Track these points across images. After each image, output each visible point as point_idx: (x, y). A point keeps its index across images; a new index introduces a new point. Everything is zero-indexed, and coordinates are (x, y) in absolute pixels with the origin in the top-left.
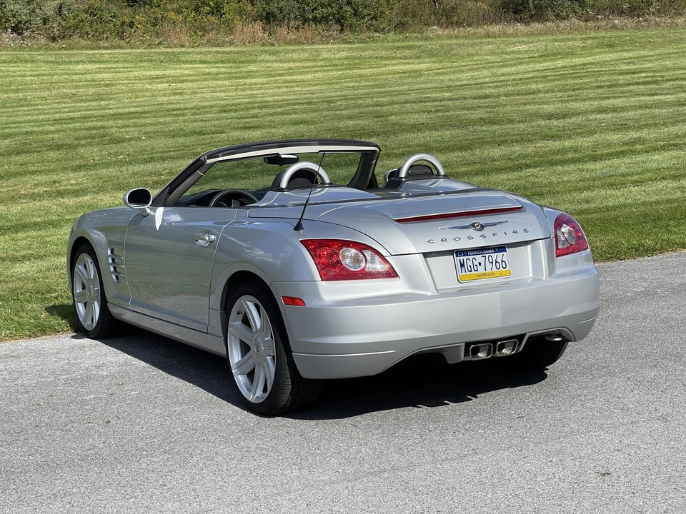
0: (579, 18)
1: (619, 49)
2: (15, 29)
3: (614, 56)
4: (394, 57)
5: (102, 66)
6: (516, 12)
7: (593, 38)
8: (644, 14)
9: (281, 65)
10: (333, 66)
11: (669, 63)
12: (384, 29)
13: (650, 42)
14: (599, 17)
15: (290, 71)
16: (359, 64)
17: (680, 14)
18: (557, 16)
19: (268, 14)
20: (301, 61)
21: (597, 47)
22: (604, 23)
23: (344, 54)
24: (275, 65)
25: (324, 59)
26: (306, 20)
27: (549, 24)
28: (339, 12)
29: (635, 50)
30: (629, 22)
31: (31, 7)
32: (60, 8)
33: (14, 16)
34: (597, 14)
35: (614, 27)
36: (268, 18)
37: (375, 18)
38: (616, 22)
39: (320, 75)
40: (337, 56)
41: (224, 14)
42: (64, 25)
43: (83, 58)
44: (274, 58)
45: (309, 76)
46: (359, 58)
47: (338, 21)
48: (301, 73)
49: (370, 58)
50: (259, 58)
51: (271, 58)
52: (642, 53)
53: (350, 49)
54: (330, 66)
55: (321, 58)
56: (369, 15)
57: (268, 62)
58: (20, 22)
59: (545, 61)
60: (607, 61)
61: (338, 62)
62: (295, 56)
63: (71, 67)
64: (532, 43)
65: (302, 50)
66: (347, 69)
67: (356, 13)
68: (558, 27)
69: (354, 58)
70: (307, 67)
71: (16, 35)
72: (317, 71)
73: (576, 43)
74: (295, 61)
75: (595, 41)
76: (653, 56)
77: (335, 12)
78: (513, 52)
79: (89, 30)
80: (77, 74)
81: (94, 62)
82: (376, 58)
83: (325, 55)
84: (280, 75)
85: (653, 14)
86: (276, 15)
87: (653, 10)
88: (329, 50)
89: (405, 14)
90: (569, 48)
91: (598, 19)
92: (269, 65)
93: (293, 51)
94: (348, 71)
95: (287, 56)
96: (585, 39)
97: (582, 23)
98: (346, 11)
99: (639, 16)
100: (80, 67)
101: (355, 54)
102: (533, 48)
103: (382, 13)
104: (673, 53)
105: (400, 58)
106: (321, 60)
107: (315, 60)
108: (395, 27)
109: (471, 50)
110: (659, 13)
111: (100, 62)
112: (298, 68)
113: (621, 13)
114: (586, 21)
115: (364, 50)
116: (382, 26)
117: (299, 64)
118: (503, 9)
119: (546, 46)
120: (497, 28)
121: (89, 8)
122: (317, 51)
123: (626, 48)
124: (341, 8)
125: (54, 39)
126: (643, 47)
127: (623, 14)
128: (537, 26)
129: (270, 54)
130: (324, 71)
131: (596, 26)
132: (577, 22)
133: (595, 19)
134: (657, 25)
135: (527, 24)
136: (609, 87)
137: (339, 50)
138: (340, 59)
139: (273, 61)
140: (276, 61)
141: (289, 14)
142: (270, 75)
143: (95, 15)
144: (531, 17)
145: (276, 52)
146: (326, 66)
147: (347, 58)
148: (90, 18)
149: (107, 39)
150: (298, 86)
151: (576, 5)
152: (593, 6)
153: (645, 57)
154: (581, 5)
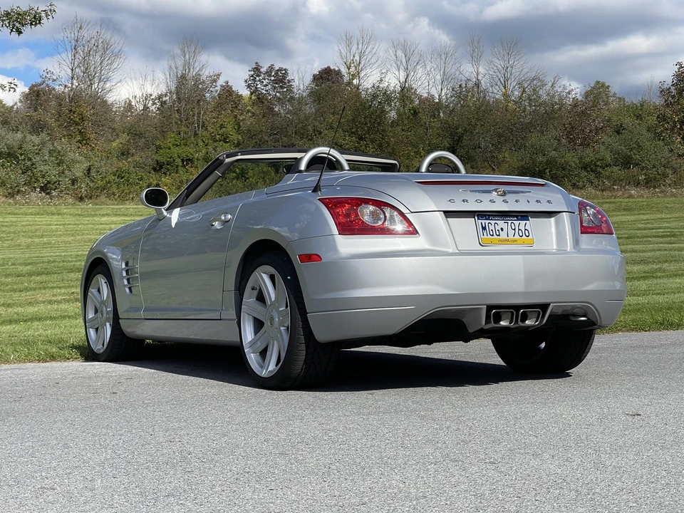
0: (596, 188)
1: (636, 212)
2: (43, 189)
3: (632, 218)
5: (126, 219)
8: (660, 186)
13: (667, 207)
14: (616, 187)
18: (574, 185)
21: (614, 210)
22: (620, 193)
29: (651, 214)
30: (645, 192)
31: (61, 168)
32: (89, 170)
33: (43, 177)
34: (614, 185)
35: (631, 196)
38: (633, 192)
41: (248, 178)
42: (92, 185)
43: (109, 212)
52: (659, 216)
58: (49, 182)
60: (625, 222)
63: (96, 219)
71: (44, 194)
75: (611, 205)
76: (670, 218)
79: (115, 190)
80: (101, 224)
81: (119, 215)
85: (669, 185)
87: (670, 182)
91: (614, 189)
96: (602, 203)
97: (598, 192)
99: (655, 187)
100: (104, 219)
110: (675, 184)
111: (124, 215)
113: (637, 184)
114: (603, 191)
121: (117, 171)
123: (641, 212)
125: (81, 199)
126: (659, 211)
127: (639, 186)
131: (612, 196)
132: (593, 191)
133: (611, 189)
134: (673, 195)
143: (122, 178)
148: (117, 180)
149: (132, 199)
151: (592, 176)
152: (608, 178)
153: (662, 219)
154: (598, 175)
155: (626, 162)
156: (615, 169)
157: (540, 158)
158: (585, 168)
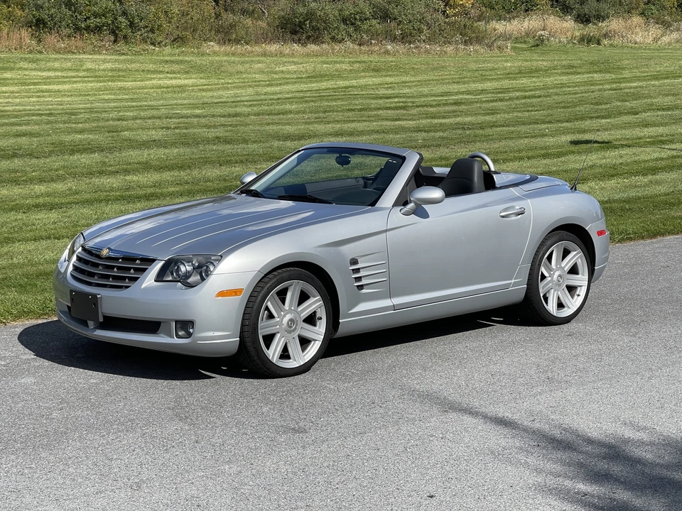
0: (354, 41)
1: (384, 73)
3: (377, 80)
4: (161, 72)
6: (294, 32)
7: (360, 62)
8: (415, 41)
9: (40, 73)
10: (96, 77)
11: (425, 90)
12: (161, 42)
13: (413, 68)
14: (373, 42)
15: (47, 81)
16: (123, 76)
17: (449, 43)
18: (333, 39)
19: (38, 20)
20: (62, 70)
21: (363, 71)
22: (377, 48)
23: (109, 66)
24: (34, 73)
25: (88, 70)
26: (78, 29)
27: (325, 46)
28: (113, 22)
29: (398, 75)
30: (401, 48)
34: (371, 39)
35: (387, 52)
36: (39, 25)
37: (152, 31)
38: (389, 47)
39: (79, 86)
40: (102, 67)
44: (34, 66)
45: (67, 87)
46: (125, 70)
47: (113, 32)
48: (59, 83)
49: (137, 71)
50: (18, 66)
51: (30, 66)
52: (404, 79)
53: (116, 61)
54: (91, 77)
55: (84, 68)
56: (147, 27)
57: (26, 69)
59: (311, 82)
60: (369, 85)
61: (101, 73)
62: (57, 65)
64: (302, 63)
65: (65, 59)
66: (109, 81)
67: (132, 25)
68: (333, 49)
69: (120, 70)
70: (67, 77)
72: (76, 82)
73: (344, 66)
74: (56, 70)
75: (362, 65)
76: (413, 82)
77: (110, 22)
78: (282, 72)
82: (143, 71)
83: (89, 65)
84: (35, 84)
85: (424, 41)
86: (47, 23)
87: (424, 38)
88: (94, 61)
89: (185, 29)
90: (337, 70)
91: (371, 43)
92: (27, 73)
93: (56, 59)
94: (110, 83)
95: (48, 64)
96: (353, 62)
97: (356, 47)
98: (121, 22)
99: (410, 43)
101: (120, 66)
102: (302, 69)
103: (160, 26)
104: (433, 80)
105: (168, 73)
106: (84, 71)
107: (78, 70)
108: (173, 41)
109: (240, 68)
110: (430, 40)
112: (57, 77)
113: (394, 39)
114: (360, 45)
115: (132, 62)
116: (160, 39)
117: (59, 74)
118: (282, 29)
119: (314, 67)
120: (274, 47)
122: (81, 60)
123: (390, 73)
124: (116, 19)
126: (407, 73)
127: (396, 41)
128: (312, 47)
129: (30, 62)
130: (83, 82)
131: (369, 50)
132: (351, 45)
133: (368, 43)
134: (427, 52)
135: (305, 44)
136: (361, 110)
137: (104, 61)
138: (104, 70)
139: (32, 70)
140: (35, 69)
141: (60, 22)
142: (24, 84)
144: (308, 38)
145: (37, 60)
146: (88, 77)
147: (112, 70)
150: (50, 96)
151: (351, 29)
152: (367, 31)
153: (406, 82)
154: (357, 29)
155: (385, 16)
156: (374, 22)
157: (301, 10)
158: (344, 21)
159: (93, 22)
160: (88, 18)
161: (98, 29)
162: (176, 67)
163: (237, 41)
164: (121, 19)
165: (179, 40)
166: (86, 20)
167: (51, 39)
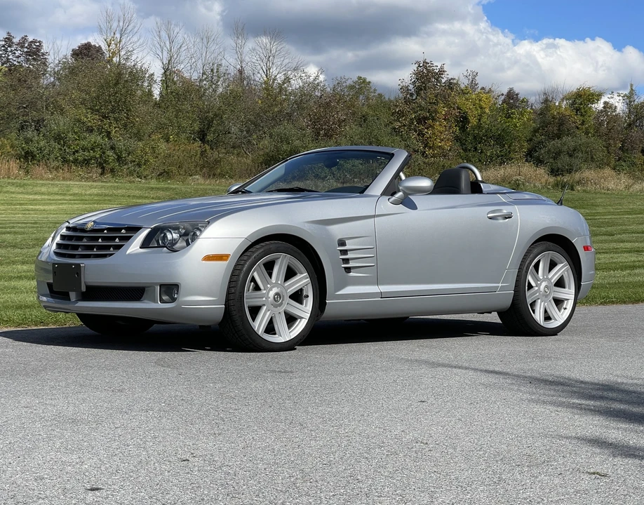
4: (146, 197)
9: (26, 196)
10: (82, 200)
12: (148, 175)
15: (33, 202)
19: (27, 153)
20: (49, 194)
23: (95, 191)
24: (19, 196)
25: (74, 195)
26: (66, 162)
28: (101, 157)
36: (27, 157)
37: (139, 165)
39: (64, 207)
40: (88, 192)
44: (21, 190)
45: (52, 207)
46: (111, 196)
47: (101, 165)
48: (44, 204)
49: (123, 196)
50: (5, 189)
51: (17, 190)
53: (102, 187)
54: (77, 200)
56: (134, 161)
57: (13, 193)
61: (87, 197)
62: (44, 189)
65: (52, 184)
67: (119, 159)
69: (106, 195)
70: (53, 200)
72: (62, 204)
74: (43, 194)
77: (98, 156)
82: (129, 196)
83: (76, 190)
84: (21, 204)
86: (35, 155)
88: (80, 187)
92: (13, 196)
93: (43, 185)
94: (96, 205)
95: (35, 189)
98: (108, 156)
101: (107, 192)
103: (147, 161)
105: (153, 198)
106: (71, 195)
107: (65, 195)
108: (159, 175)
112: (42, 200)
115: (118, 188)
116: (146, 173)
117: (46, 197)
122: (68, 186)
124: (104, 153)
129: (17, 186)
130: (70, 204)
137: (91, 187)
138: (90, 195)
139: (18, 193)
140: (22, 193)
141: (49, 155)
142: (10, 204)
145: (24, 184)
146: (74, 200)
147: (98, 195)
159: (80, 156)
160: (77, 151)
161: (86, 162)
162: (161, 193)
163: (222, 176)
164: (110, 153)
165: (165, 175)
166: (74, 154)
167: (39, 170)
